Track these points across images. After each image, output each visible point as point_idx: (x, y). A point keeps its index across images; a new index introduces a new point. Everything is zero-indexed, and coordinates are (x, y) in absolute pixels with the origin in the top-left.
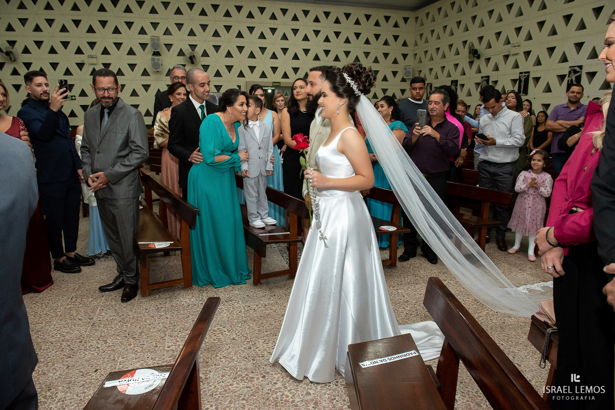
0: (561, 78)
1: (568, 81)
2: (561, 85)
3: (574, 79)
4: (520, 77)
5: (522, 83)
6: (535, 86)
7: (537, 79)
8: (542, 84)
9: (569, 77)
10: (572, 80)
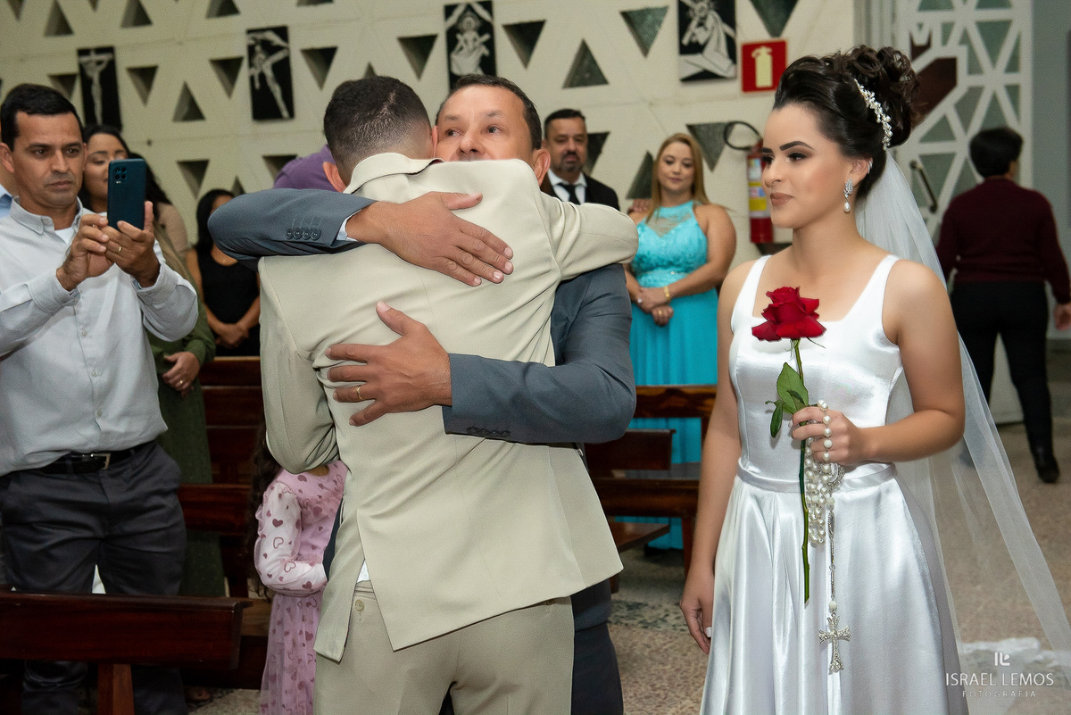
0: (228, 68)
1: (252, 79)
2: (229, 92)
3: (269, 73)
4: (82, 67)
5: (96, 90)
6: (145, 99)
7: (146, 76)
8: (166, 92)
9: (251, 65)
10: (262, 76)
